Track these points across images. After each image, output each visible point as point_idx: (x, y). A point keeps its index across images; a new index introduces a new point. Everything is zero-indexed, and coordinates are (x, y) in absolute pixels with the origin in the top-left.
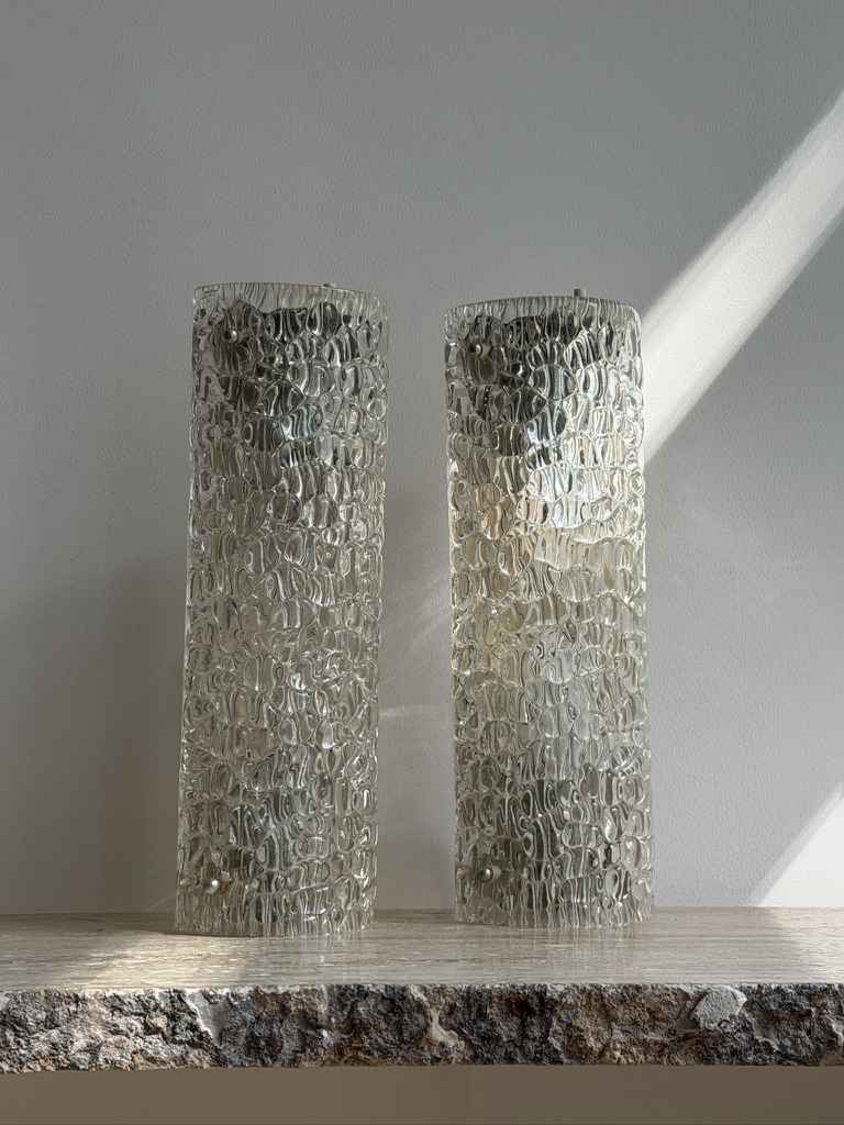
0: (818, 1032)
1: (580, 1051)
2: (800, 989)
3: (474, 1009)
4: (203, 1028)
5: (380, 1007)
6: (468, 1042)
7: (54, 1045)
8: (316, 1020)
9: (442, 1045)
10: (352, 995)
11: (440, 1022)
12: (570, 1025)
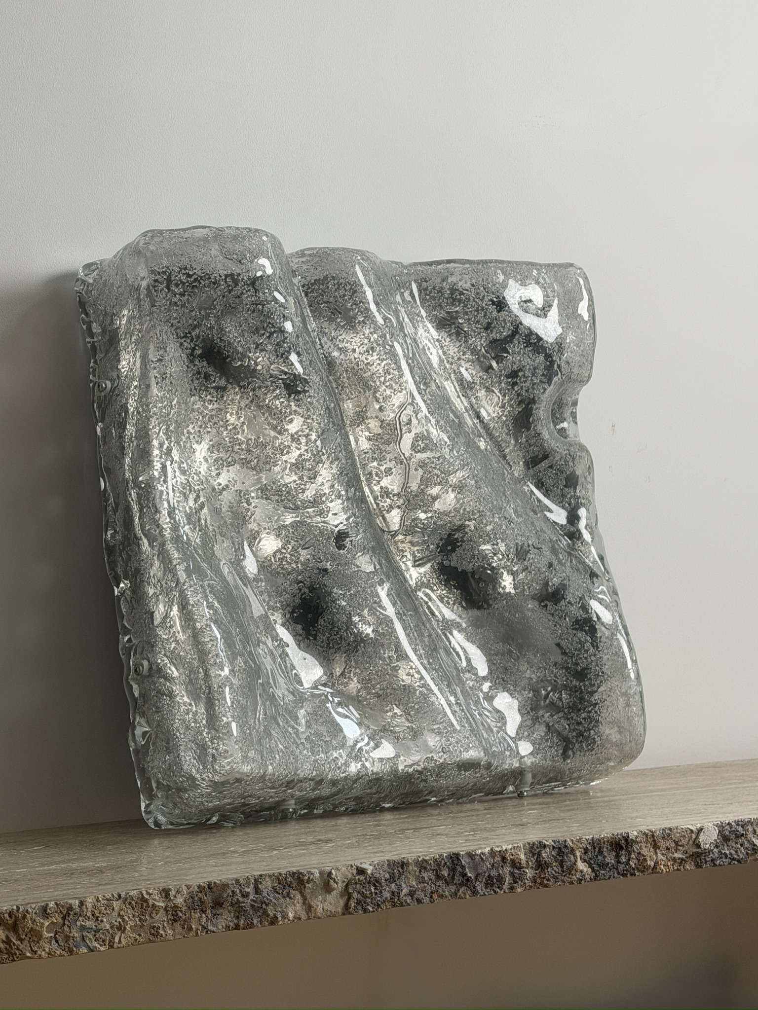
0: (746, 845)
1: (644, 867)
2: (737, 823)
3: (597, 850)
4: (469, 875)
5: (553, 853)
6: (593, 870)
7: (393, 893)
8: (520, 864)
9: (581, 871)
10: (537, 848)
11: (581, 858)
12: (639, 853)
